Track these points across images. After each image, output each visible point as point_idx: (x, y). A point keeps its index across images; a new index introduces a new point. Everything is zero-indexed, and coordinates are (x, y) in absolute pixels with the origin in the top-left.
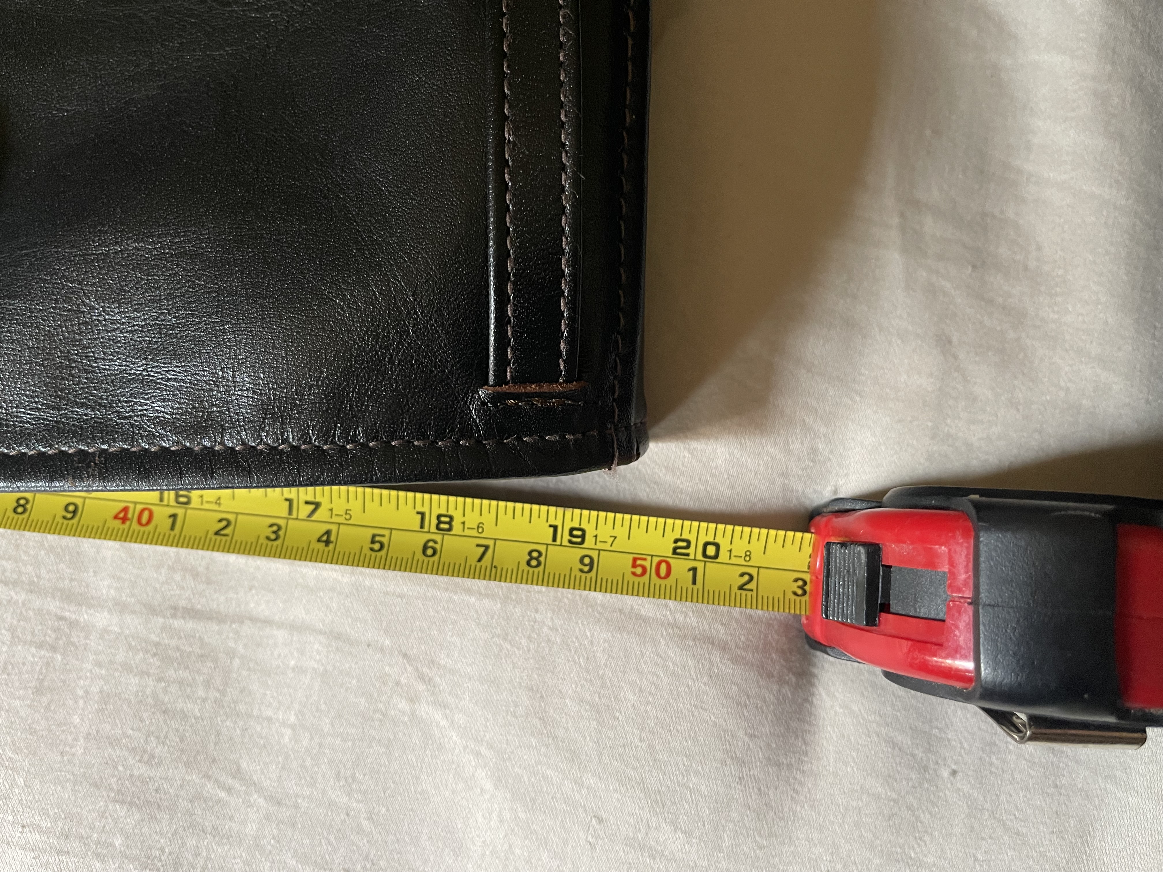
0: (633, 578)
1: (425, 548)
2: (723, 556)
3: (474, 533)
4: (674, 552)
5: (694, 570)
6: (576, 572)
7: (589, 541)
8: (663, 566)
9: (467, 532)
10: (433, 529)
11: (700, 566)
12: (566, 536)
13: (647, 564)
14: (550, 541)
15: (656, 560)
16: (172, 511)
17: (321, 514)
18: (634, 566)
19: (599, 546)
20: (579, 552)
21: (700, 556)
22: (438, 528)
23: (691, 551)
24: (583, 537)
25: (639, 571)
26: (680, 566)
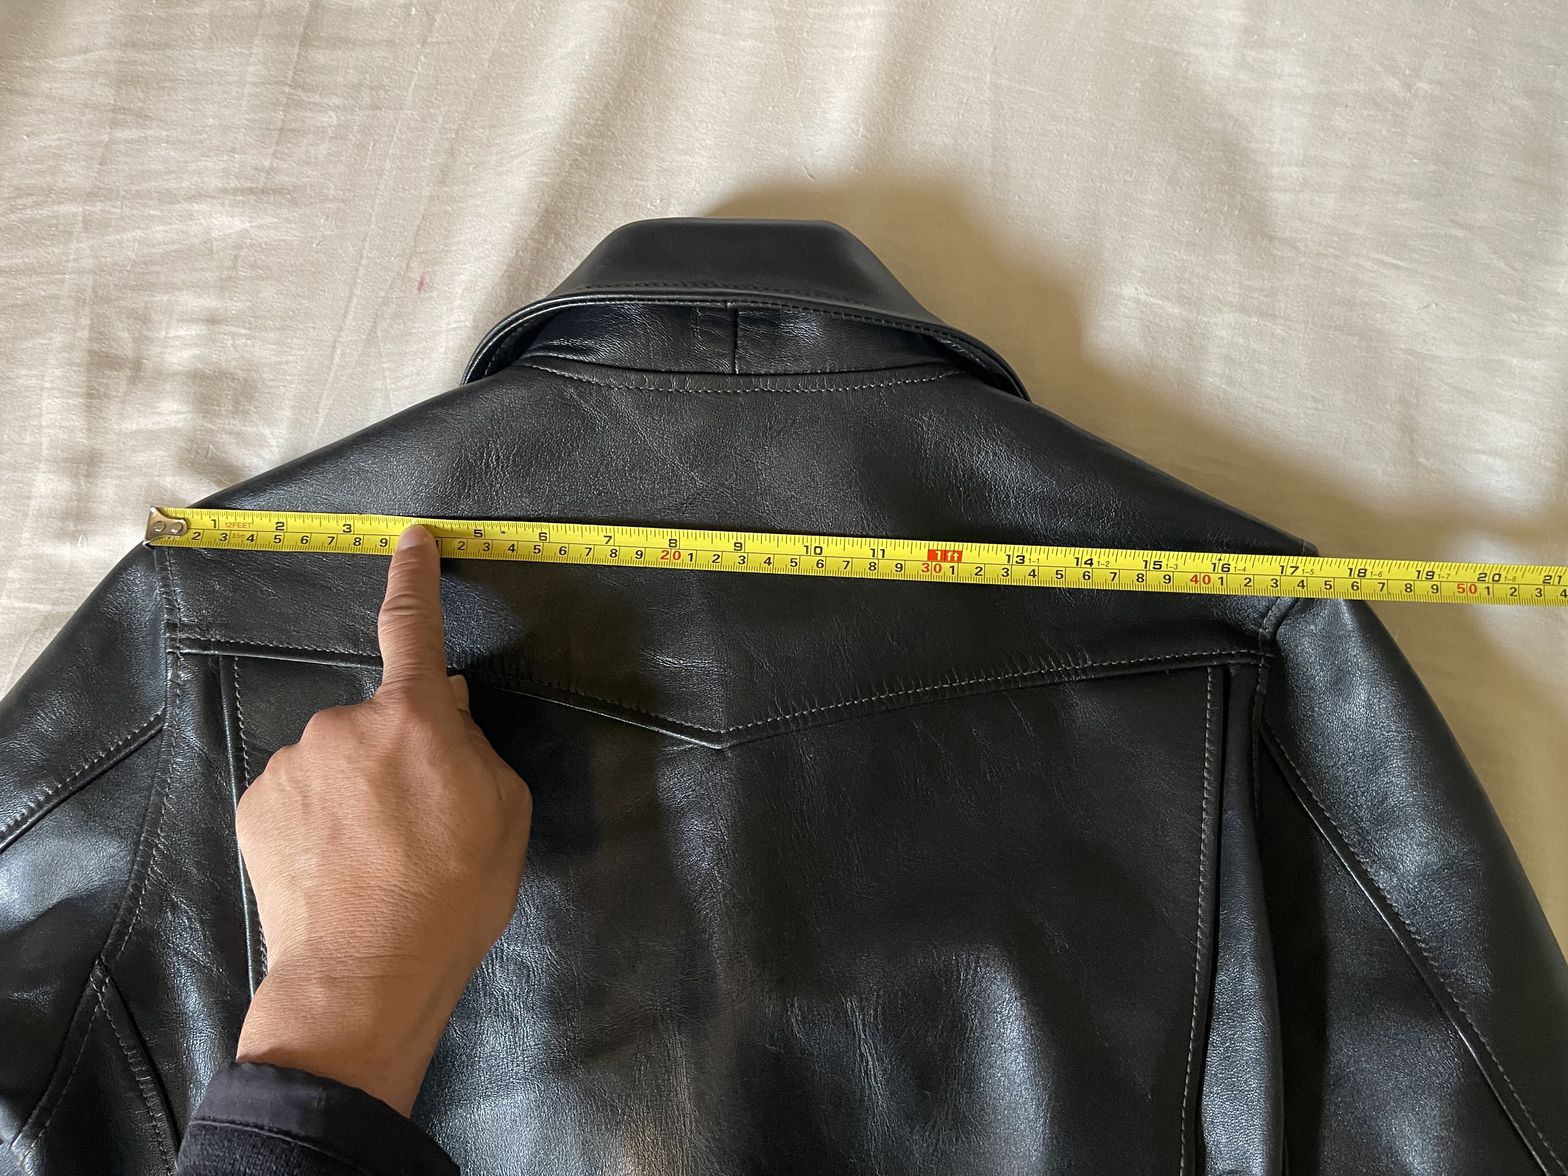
0: (1459, 594)
1: (1353, 586)
2: (1502, 580)
3: (1377, 577)
4: (1479, 580)
5: (1488, 588)
6: (1430, 593)
7: (1436, 577)
8: (1473, 588)
9: (1374, 577)
10: (1356, 576)
11: (1490, 586)
12: (1425, 576)
13: (1465, 586)
14: (1415, 578)
15: (1469, 584)
16: (1220, 576)
17: (1299, 572)
18: (1459, 588)
19: (1441, 579)
20: (1431, 583)
21: (1491, 581)
22: (1358, 575)
23: (1486, 579)
24: (1433, 576)
25: (1461, 590)
26: (1481, 586)
